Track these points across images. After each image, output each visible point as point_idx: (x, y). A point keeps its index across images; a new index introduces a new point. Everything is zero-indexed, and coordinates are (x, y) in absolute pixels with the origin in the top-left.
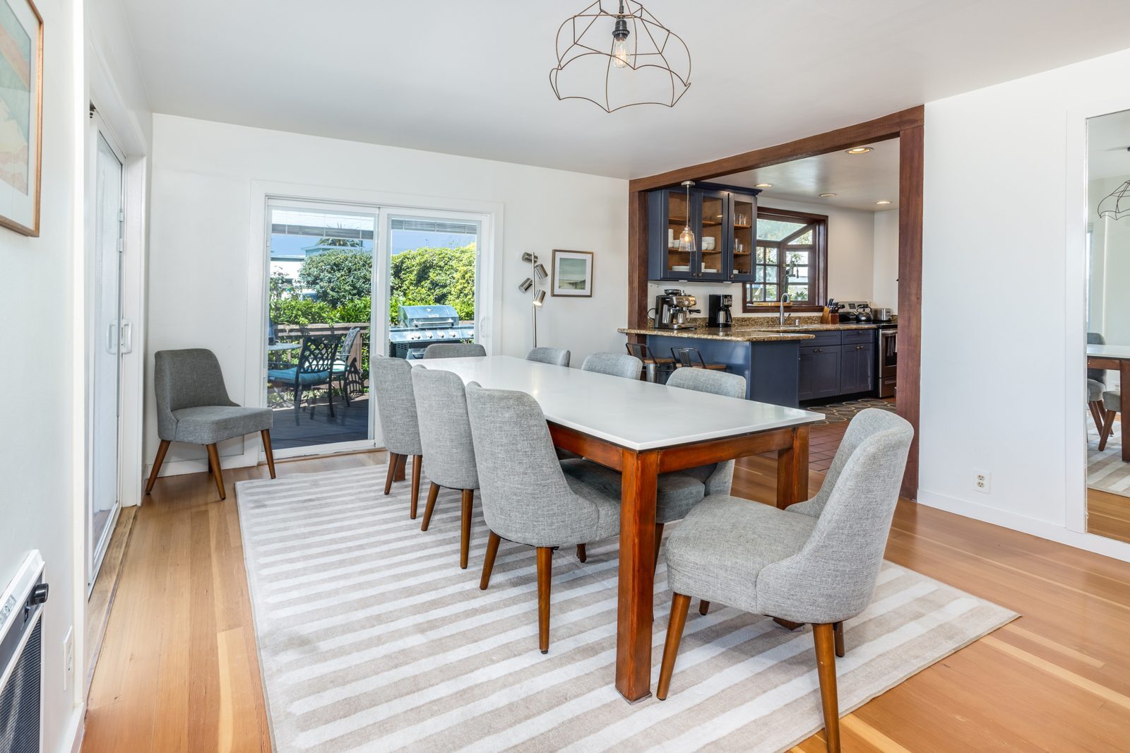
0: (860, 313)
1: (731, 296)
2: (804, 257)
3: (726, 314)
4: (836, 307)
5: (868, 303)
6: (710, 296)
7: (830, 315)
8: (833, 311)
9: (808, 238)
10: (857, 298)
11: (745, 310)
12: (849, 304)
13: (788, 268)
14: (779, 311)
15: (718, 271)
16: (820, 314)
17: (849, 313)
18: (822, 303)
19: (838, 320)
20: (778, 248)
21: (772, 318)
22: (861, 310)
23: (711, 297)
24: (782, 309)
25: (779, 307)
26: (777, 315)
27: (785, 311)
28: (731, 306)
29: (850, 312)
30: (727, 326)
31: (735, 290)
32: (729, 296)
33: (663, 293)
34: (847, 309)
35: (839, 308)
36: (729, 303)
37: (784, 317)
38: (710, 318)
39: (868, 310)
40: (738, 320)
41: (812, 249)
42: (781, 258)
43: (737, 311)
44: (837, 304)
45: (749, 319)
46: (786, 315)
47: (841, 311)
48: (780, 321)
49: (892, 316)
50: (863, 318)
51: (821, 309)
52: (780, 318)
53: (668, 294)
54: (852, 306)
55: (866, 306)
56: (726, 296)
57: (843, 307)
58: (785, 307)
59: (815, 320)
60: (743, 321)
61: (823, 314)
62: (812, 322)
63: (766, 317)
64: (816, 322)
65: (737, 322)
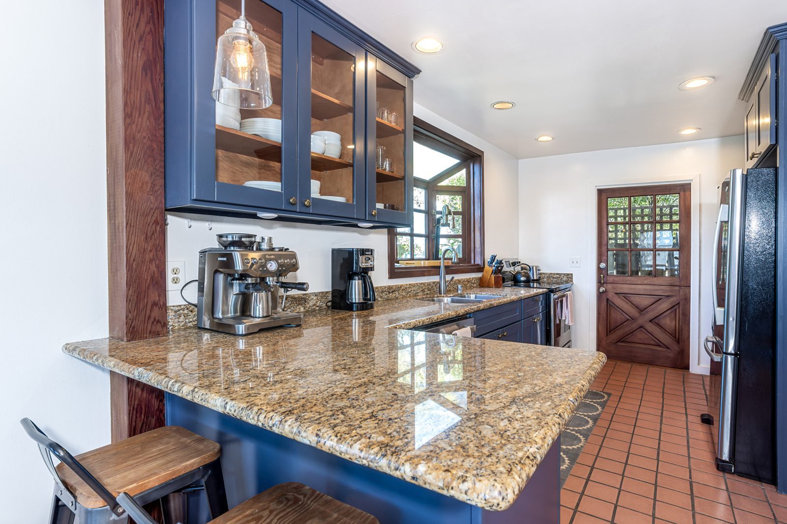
0: (518, 273)
1: (372, 251)
2: (457, 202)
3: (364, 283)
5: (520, 260)
6: (333, 250)
7: (493, 276)
8: (496, 272)
9: (461, 179)
11: (394, 273)
13: (438, 216)
14: (438, 274)
15: (347, 200)
16: (479, 275)
18: (479, 261)
19: (501, 282)
20: (425, 189)
21: (429, 284)
22: (519, 269)
23: (336, 253)
24: (442, 270)
25: (439, 267)
26: (436, 279)
27: (447, 273)
28: (372, 269)
29: (509, 272)
30: (366, 306)
31: (377, 241)
32: (368, 250)
33: (216, 245)
34: (506, 268)
35: (502, 267)
36: (370, 263)
37: (445, 282)
38: (334, 292)
40: (383, 290)
41: (464, 192)
42: (430, 202)
43: (380, 278)
45: (399, 288)
46: (449, 277)
48: (440, 288)
49: (540, 274)
50: (523, 279)
51: (480, 269)
52: (439, 283)
53: (226, 245)
54: (508, 263)
56: (363, 252)
58: (446, 267)
59: (474, 283)
60: (389, 293)
61: (483, 275)
62: (471, 286)
63: (422, 283)
64: (475, 285)
65: (382, 294)
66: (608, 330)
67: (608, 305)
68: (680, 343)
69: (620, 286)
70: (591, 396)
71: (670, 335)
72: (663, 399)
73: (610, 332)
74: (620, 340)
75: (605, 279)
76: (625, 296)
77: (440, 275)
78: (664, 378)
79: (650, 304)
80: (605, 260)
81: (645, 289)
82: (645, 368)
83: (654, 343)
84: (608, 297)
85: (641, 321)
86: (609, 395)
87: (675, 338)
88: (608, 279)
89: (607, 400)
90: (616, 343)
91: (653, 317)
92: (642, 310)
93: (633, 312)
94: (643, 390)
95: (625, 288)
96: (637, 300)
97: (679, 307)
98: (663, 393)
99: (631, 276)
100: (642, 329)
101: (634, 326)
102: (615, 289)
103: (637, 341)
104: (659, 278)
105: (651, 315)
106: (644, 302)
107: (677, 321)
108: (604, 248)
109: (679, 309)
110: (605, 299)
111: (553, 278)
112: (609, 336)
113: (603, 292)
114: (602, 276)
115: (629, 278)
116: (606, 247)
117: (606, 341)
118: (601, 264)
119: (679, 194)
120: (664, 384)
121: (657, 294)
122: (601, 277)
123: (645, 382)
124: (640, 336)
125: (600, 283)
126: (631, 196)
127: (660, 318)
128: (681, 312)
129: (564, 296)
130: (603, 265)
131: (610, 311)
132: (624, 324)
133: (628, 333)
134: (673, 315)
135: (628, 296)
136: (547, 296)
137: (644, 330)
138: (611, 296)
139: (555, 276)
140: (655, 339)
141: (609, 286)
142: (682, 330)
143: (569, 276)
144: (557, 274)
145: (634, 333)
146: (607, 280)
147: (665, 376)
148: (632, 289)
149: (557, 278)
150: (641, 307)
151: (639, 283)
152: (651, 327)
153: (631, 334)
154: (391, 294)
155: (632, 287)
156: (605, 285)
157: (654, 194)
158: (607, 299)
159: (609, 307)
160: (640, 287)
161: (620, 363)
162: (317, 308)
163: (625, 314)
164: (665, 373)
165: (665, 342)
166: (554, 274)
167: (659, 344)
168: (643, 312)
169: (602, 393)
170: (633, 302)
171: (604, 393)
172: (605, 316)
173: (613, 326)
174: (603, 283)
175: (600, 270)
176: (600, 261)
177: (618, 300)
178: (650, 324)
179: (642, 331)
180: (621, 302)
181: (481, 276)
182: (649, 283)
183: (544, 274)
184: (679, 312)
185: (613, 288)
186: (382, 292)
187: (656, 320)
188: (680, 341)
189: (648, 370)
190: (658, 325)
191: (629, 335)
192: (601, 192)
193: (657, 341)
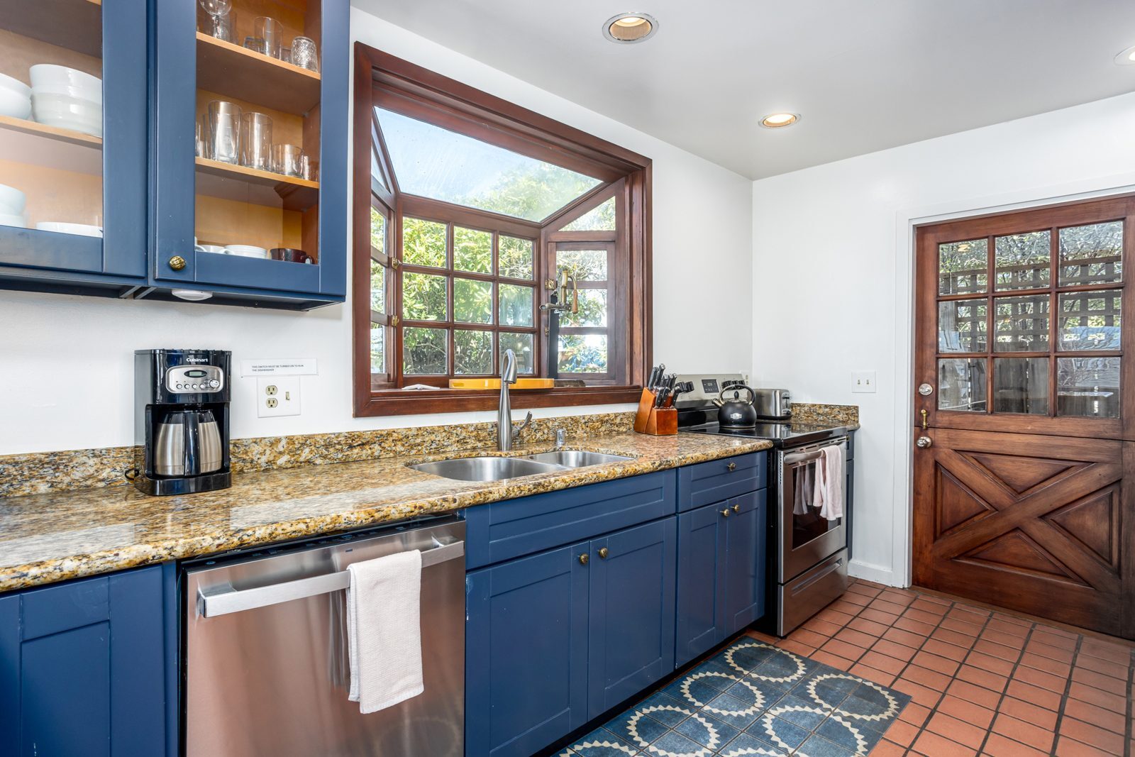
0: (728, 403)
2: (597, 263)
4: (668, 387)
5: (744, 378)
7: (655, 411)
8: (663, 401)
9: (601, 219)
10: (721, 369)
11: (368, 405)
12: (704, 381)
14: (496, 407)
16: (631, 408)
17: (704, 402)
18: (638, 380)
19: (675, 423)
21: (474, 427)
22: (729, 395)
24: (505, 397)
25: (496, 393)
26: (489, 417)
27: (513, 406)
29: (706, 401)
34: (699, 393)
35: (677, 392)
37: (511, 425)
39: (743, 394)
41: (613, 243)
42: (541, 260)
44: (671, 381)
46: (519, 416)
47: (682, 398)
48: (498, 438)
49: (792, 406)
50: (737, 416)
51: (633, 395)
52: (498, 427)
54: (709, 384)
55: (740, 385)
57: (689, 387)
58: (512, 393)
59: (621, 424)
60: (351, 447)
61: (639, 409)
62: (611, 431)
63: (457, 427)
64: (623, 429)
65: (327, 448)
66: (938, 528)
67: (939, 474)
68: (1124, 578)
69: (966, 434)
70: (854, 700)
71: (1095, 555)
72: (1057, 735)
73: (942, 533)
74: (966, 554)
75: (930, 419)
76: (978, 457)
77: (498, 409)
78: (1073, 665)
79: (1041, 478)
80: (931, 377)
81: (1028, 444)
82: (1026, 623)
83: (1051, 568)
84: (938, 458)
85: (1016, 516)
86: (903, 700)
87: (1110, 562)
88: (939, 418)
89: (891, 720)
90: (956, 558)
91: (1048, 509)
92: (1020, 491)
93: (998, 494)
94: (1003, 695)
95: (979, 441)
96: (1007, 467)
97: (1121, 491)
98: (1061, 713)
99: (992, 413)
100: (1018, 533)
101: (1000, 525)
102: (955, 440)
103: (1007, 560)
104: (1063, 419)
105: (1043, 503)
106: (1027, 472)
107: (1115, 524)
108: (929, 353)
109: (1120, 495)
110: (931, 462)
111: (819, 414)
112: (939, 541)
113: (926, 447)
114: (923, 411)
115: (989, 418)
116: (934, 350)
117: (931, 552)
118: (923, 386)
119: (1123, 219)
120: (1069, 681)
121: (1058, 456)
122: (921, 414)
123: (1014, 669)
124: (1014, 547)
125: (920, 427)
126: (995, 236)
127: (1068, 513)
128: (1125, 502)
129: (817, 456)
130: (926, 389)
131: (942, 489)
132: (976, 519)
133: (987, 540)
134: (1102, 508)
135: (985, 458)
136: (771, 454)
137: (1023, 536)
138: (944, 454)
139: (821, 411)
140: (1052, 560)
141: (941, 435)
142: (1127, 546)
143: (850, 412)
144: (826, 406)
145: (1001, 540)
146: (936, 422)
147: (1076, 656)
148: (994, 442)
149: (826, 414)
150: (1018, 483)
151: (1012, 428)
152: (1042, 531)
153: (993, 543)
154: (356, 451)
155: (995, 439)
156: (930, 432)
157: (1054, 226)
158: (937, 465)
159: (939, 479)
160: (1015, 438)
161: (963, 607)
162: (102, 484)
163: (976, 497)
164: (1078, 648)
165: (1079, 571)
166: (820, 406)
167: (1065, 572)
168: (1024, 495)
169: (886, 693)
170: (997, 471)
171: (892, 693)
172: (930, 497)
173: (948, 521)
174: (927, 428)
175: (919, 399)
176: (919, 380)
177: (962, 465)
178: (1041, 524)
179: (1019, 537)
180: (969, 469)
181: (636, 410)
182: (1038, 429)
183: (799, 405)
184: (1120, 502)
185: (950, 439)
186: (327, 446)
187: (1057, 517)
188: (1124, 571)
189: (1031, 632)
190: (1063, 527)
191: (988, 545)
192: (922, 231)
193: (1058, 564)
